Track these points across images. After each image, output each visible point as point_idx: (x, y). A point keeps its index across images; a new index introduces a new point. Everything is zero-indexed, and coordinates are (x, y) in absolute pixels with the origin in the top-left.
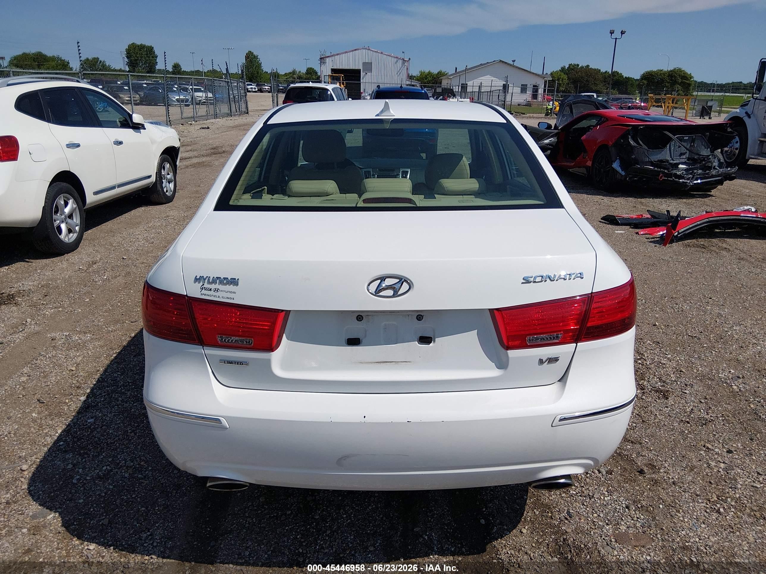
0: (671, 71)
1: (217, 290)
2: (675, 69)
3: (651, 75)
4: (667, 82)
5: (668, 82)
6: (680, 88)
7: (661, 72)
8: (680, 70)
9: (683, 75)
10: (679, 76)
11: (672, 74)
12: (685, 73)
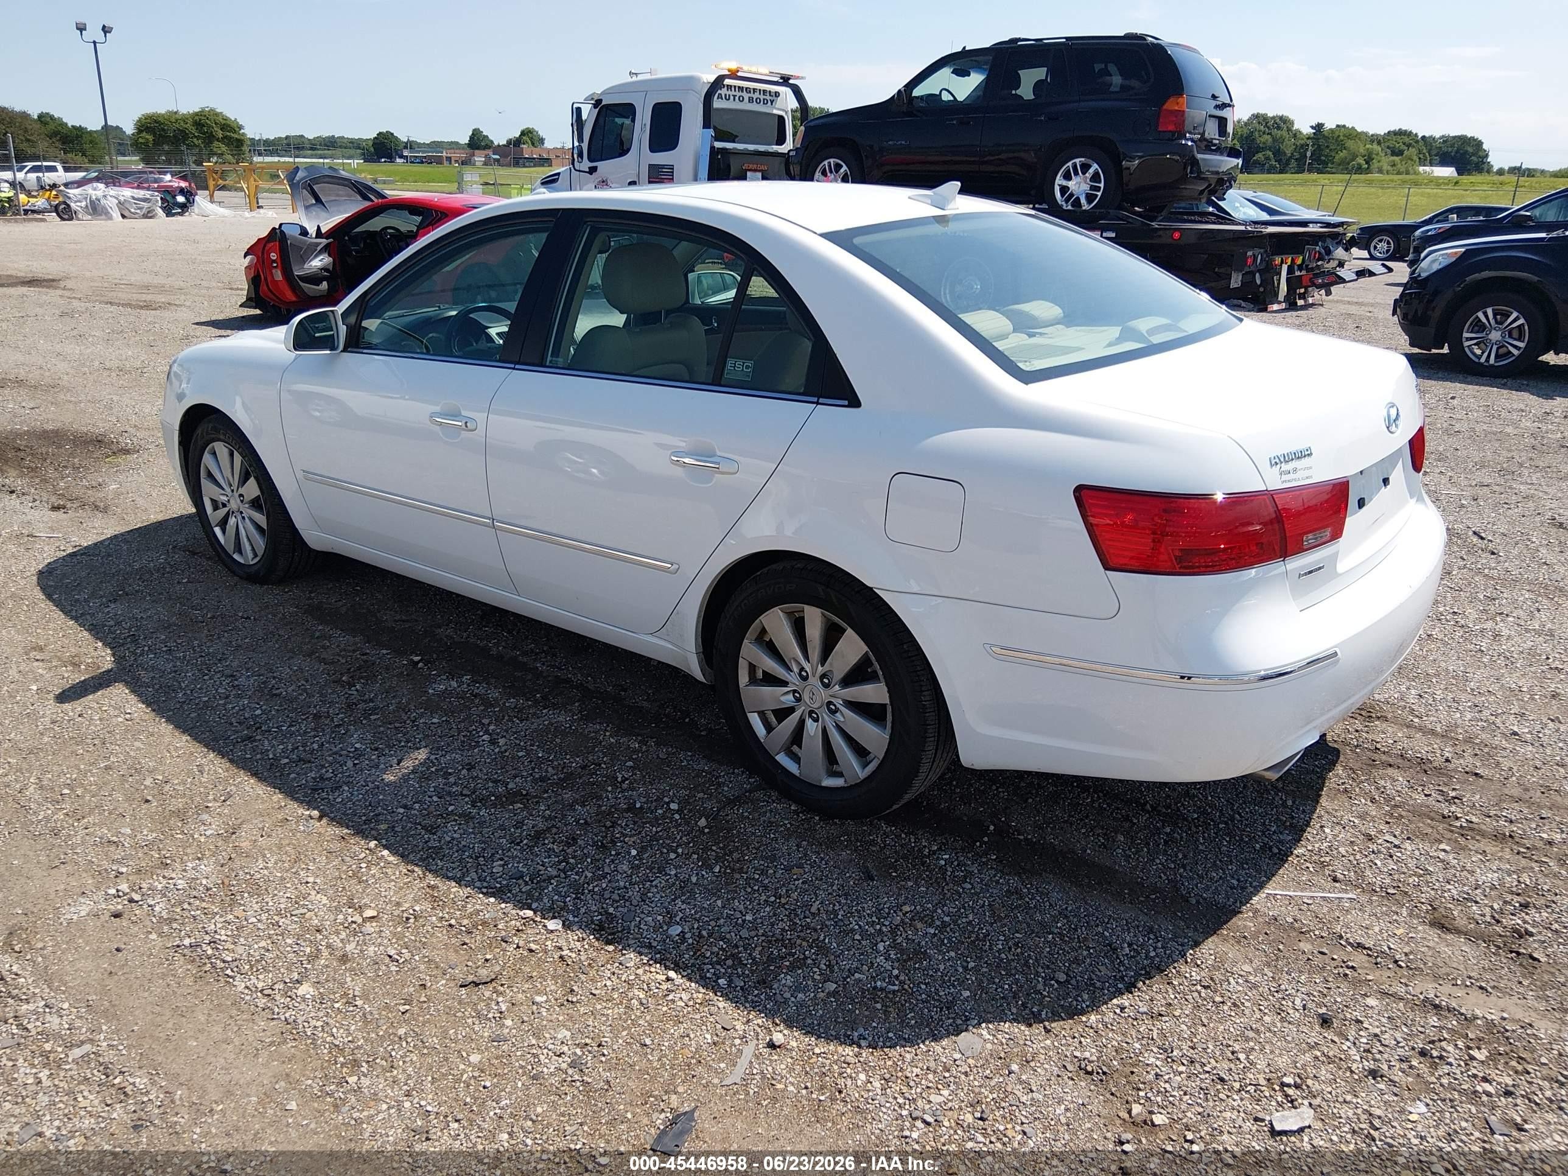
0: (196, 114)
1: (1295, 470)
2: (203, 111)
3: (156, 122)
4: (196, 137)
5: (198, 138)
6: (224, 148)
7: (177, 116)
8: (213, 113)
9: (223, 122)
10: (216, 123)
11: (200, 120)
12: (226, 119)
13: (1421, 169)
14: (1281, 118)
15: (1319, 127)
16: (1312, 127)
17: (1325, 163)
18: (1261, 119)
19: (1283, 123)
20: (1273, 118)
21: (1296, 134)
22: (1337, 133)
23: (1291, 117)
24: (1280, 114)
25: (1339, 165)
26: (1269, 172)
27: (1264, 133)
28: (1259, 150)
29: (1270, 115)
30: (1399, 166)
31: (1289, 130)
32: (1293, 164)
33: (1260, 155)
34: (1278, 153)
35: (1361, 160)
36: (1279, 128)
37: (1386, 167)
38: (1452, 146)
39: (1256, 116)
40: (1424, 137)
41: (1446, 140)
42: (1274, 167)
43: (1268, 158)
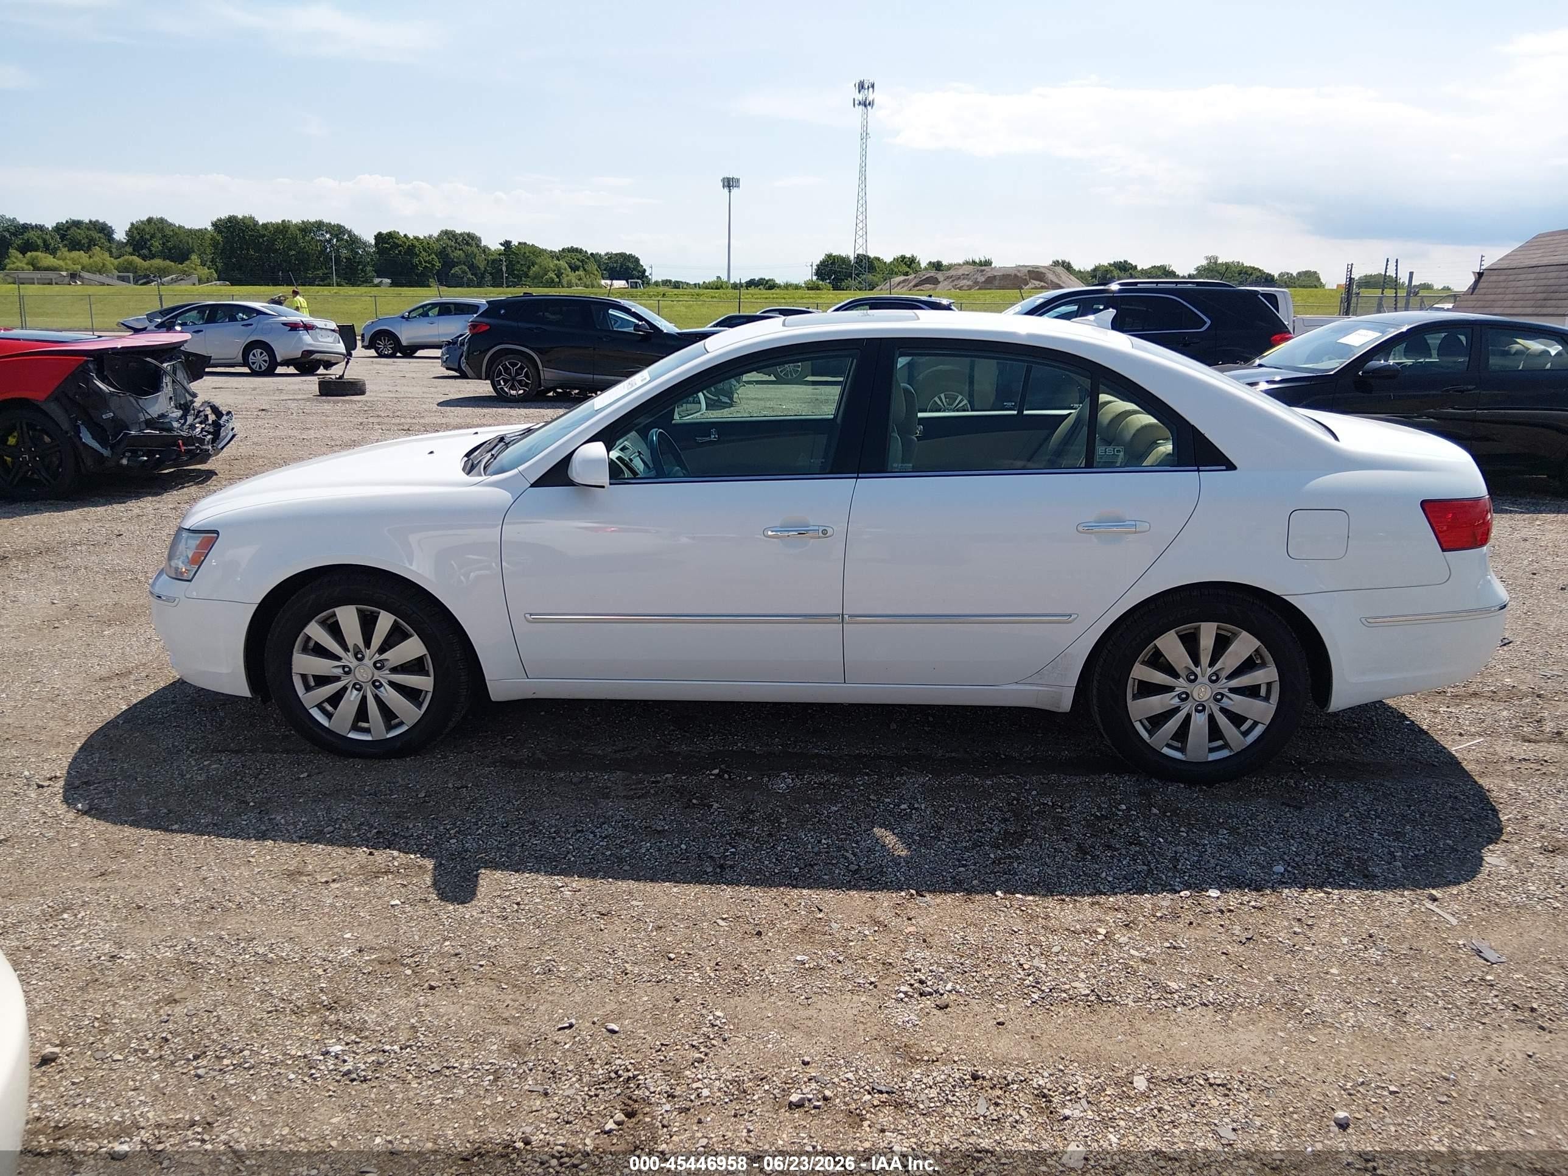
13: (603, 282)
14: (469, 235)
15: (507, 244)
16: (501, 244)
17: (519, 277)
18: (450, 236)
19: (470, 240)
20: (461, 234)
21: (485, 250)
22: (523, 251)
23: (478, 234)
24: (467, 231)
25: (535, 278)
26: (468, 286)
27: (456, 249)
28: (454, 264)
29: (458, 231)
30: (585, 279)
31: (478, 246)
32: (488, 277)
33: (457, 269)
34: (472, 267)
35: (552, 275)
36: (468, 244)
37: (574, 281)
38: (616, 262)
39: (446, 233)
40: (592, 254)
41: (610, 256)
42: (471, 280)
43: (464, 272)
